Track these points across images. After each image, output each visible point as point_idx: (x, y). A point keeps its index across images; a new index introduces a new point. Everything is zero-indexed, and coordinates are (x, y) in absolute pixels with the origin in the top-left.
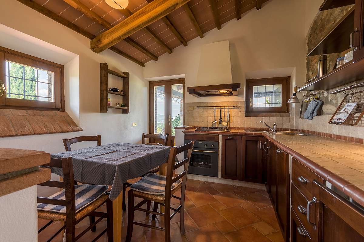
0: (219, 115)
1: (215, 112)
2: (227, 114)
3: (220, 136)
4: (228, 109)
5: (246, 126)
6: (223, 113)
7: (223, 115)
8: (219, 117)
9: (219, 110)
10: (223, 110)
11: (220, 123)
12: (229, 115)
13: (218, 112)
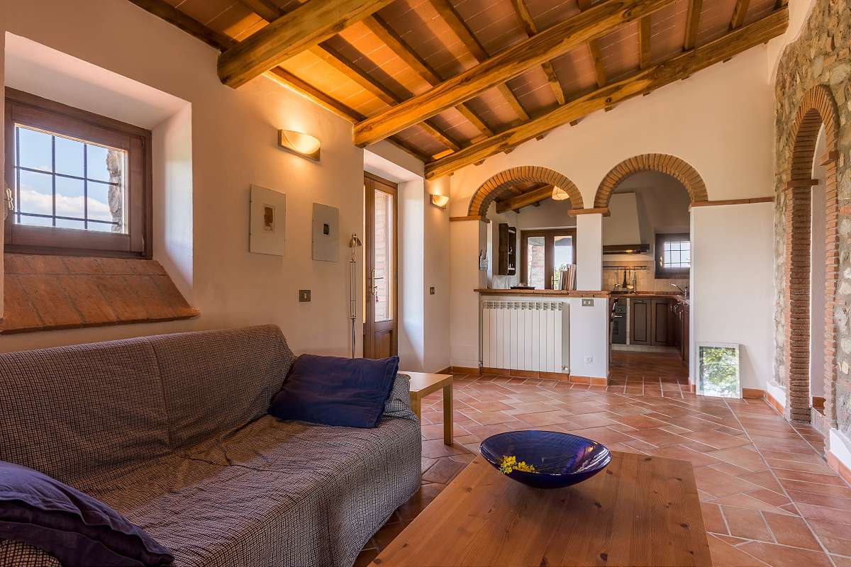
0: (623, 277)
1: (617, 274)
2: (632, 275)
3: (628, 299)
4: (634, 269)
5: (656, 290)
6: (627, 274)
7: (627, 277)
8: (623, 280)
9: (623, 271)
10: (627, 271)
11: (625, 285)
12: (635, 277)
13: (621, 273)
